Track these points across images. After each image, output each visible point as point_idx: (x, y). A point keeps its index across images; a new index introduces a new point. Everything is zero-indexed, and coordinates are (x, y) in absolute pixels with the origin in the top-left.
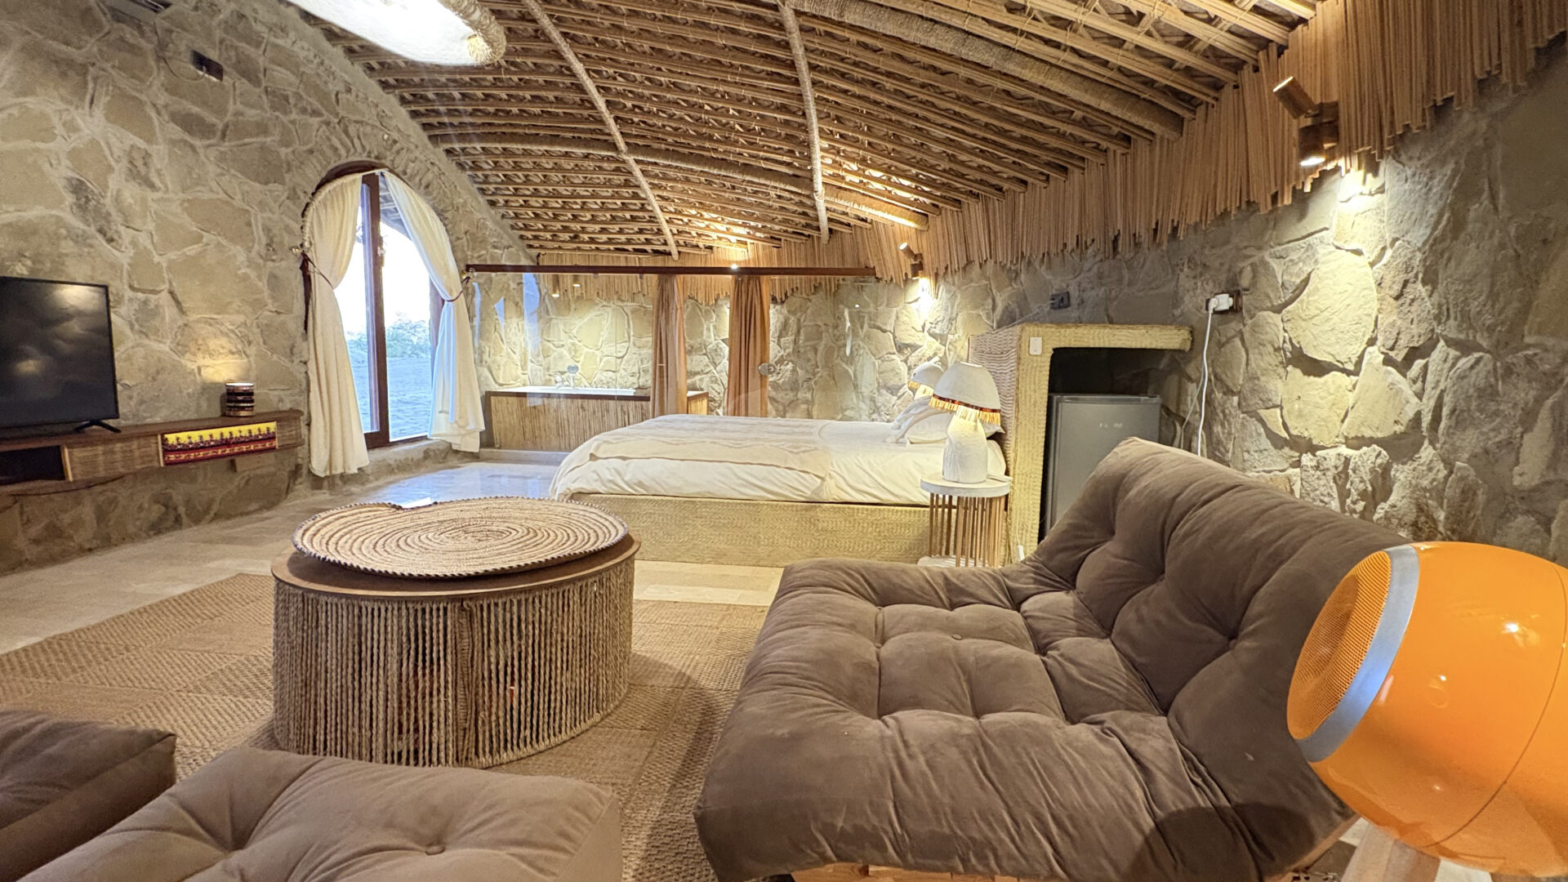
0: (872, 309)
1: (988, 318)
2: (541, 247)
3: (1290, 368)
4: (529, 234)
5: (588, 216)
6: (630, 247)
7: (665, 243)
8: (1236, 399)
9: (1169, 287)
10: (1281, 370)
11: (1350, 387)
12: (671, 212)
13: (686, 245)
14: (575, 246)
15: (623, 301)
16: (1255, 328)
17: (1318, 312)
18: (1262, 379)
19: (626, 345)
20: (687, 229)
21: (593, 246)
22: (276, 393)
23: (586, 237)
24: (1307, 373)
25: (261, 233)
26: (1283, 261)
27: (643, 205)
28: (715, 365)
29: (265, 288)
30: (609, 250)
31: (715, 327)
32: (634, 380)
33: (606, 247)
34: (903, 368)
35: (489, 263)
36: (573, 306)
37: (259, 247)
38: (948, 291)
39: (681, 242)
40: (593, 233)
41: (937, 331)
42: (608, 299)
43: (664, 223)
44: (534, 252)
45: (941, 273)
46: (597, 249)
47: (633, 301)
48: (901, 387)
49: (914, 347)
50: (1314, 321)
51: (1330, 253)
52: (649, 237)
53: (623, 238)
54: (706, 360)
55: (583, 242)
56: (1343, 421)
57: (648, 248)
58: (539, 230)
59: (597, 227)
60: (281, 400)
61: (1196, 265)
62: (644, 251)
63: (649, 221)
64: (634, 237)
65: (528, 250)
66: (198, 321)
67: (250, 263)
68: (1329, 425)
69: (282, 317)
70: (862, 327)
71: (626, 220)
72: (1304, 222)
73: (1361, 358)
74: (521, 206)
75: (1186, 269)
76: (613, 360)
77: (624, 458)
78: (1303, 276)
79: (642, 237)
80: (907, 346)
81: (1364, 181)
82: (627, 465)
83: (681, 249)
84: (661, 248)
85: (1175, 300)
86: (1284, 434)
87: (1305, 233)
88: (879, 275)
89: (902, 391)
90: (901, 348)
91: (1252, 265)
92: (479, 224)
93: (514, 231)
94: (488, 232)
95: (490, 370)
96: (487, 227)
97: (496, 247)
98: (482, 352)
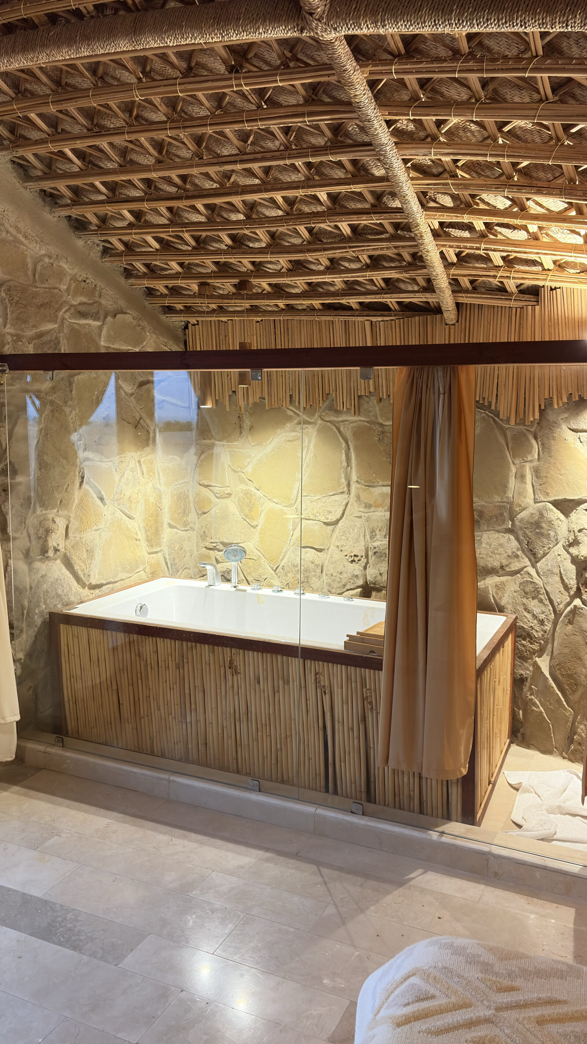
2: (188, 310)
4: (160, 286)
5: (263, 238)
6: (353, 301)
7: (429, 287)
12: (443, 209)
13: (475, 287)
14: (247, 304)
15: (338, 412)
19: (342, 499)
20: (481, 249)
21: (281, 303)
23: (264, 284)
27: (378, 196)
28: (535, 558)
30: (312, 309)
31: (537, 472)
32: (357, 569)
33: (306, 302)
35: (64, 348)
36: (247, 423)
39: (465, 282)
40: (278, 274)
42: (310, 409)
43: (428, 238)
44: (177, 320)
46: (290, 308)
47: (358, 411)
52: (393, 275)
53: (338, 281)
54: (511, 543)
55: (262, 295)
57: (391, 300)
58: (176, 276)
59: (283, 261)
62: (383, 308)
63: (394, 238)
64: (361, 277)
65: (163, 317)
71: (343, 239)
74: (131, 226)
76: (316, 527)
79: (378, 277)
83: (464, 299)
84: (418, 299)
92: (39, 268)
93: (132, 281)
94: (63, 287)
95: (68, 564)
96: (61, 275)
97: (83, 315)
98: (48, 532)
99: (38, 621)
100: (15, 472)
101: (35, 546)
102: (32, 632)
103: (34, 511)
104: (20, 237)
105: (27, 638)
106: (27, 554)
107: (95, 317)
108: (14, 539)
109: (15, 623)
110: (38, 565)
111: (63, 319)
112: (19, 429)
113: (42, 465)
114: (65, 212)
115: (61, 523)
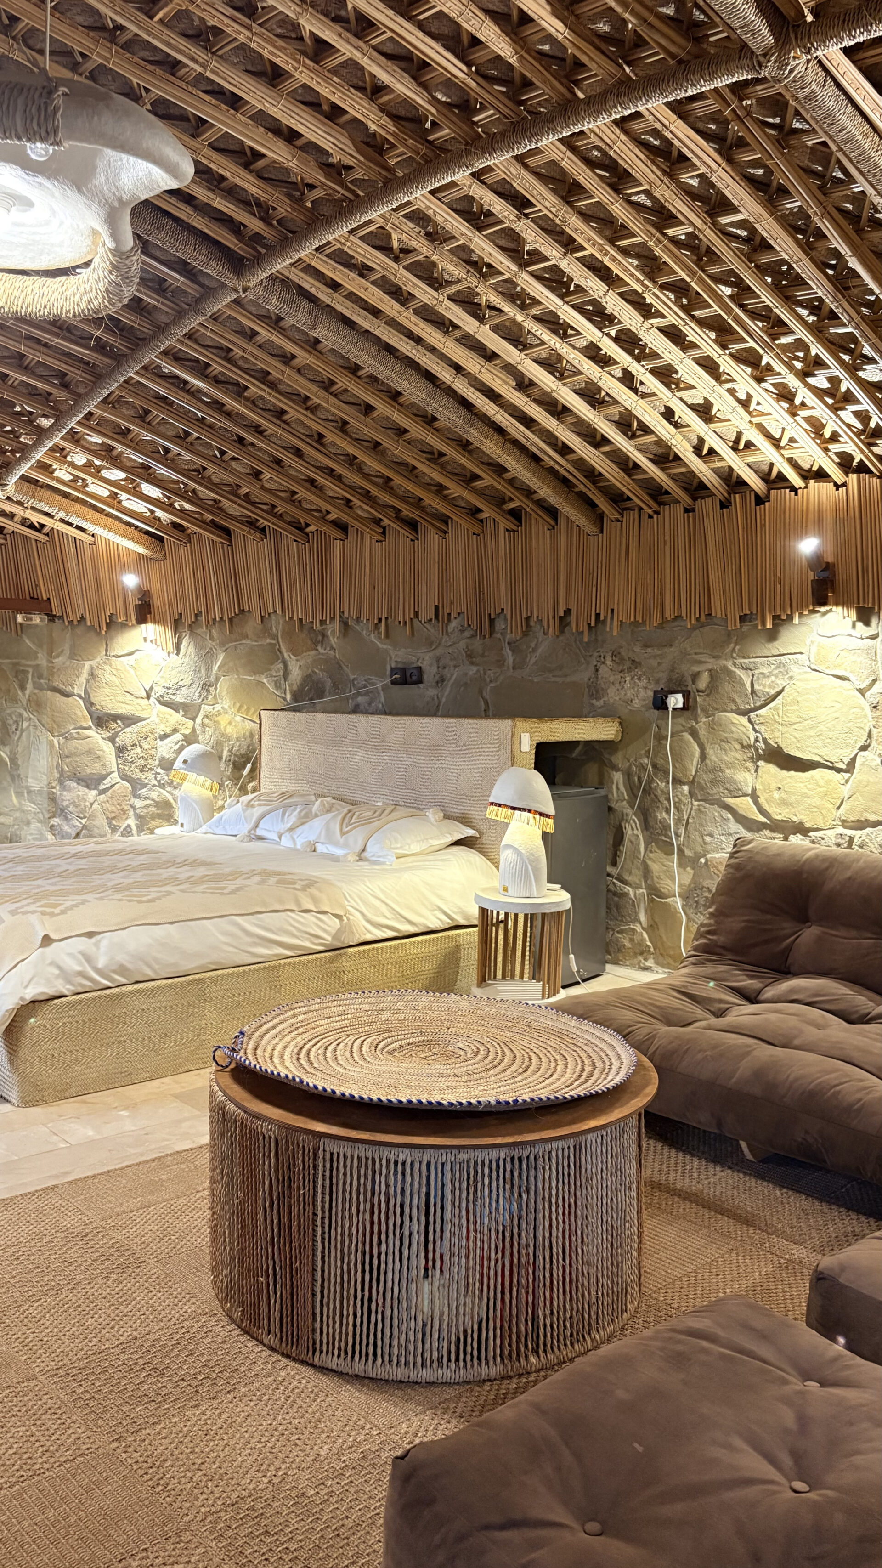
0: (42, 660)
1: (277, 686)
3: (761, 763)
8: (686, 788)
9: (583, 676)
10: (750, 765)
11: (843, 782)
16: (712, 727)
17: (798, 720)
18: (728, 771)
24: (782, 767)
26: (750, 673)
34: (108, 751)
38: (199, 647)
41: (179, 698)
45: (189, 618)
48: (104, 777)
49: (129, 720)
50: (795, 726)
51: (806, 673)
56: (838, 808)
61: (622, 660)
68: (824, 811)
70: (23, 688)
72: (776, 643)
73: (854, 760)
75: (609, 662)
77: (90, 935)
78: (778, 689)
80: (115, 718)
81: (854, 626)
82: (97, 945)
85: (596, 691)
86: (763, 819)
87: (776, 652)
88: (56, 611)
89: (107, 782)
90: (102, 720)
91: (710, 671)
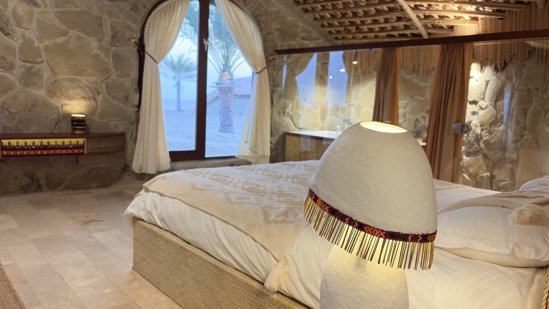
5: (362, 12)
6: (395, 33)
20: (430, 13)
21: (373, 35)
22: (114, 122)
25: (109, 30)
29: (111, 62)
37: (107, 39)
39: (430, 25)
40: (369, 24)
43: (410, 11)
55: (366, 32)
58: (337, 26)
59: (370, 20)
60: (116, 127)
64: (396, 25)
66: (64, 79)
67: (100, 47)
69: (122, 79)
79: (401, 24)
83: (430, 31)
92: (291, 24)
93: (323, 28)
94: (299, 30)
95: (292, 119)
96: (298, 26)
97: (304, 39)
98: (286, 107)
99: (280, 134)
100: (277, 86)
101: (282, 111)
102: (278, 136)
103: (282, 100)
104: (286, 15)
105: (276, 138)
106: (279, 113)
107: (309, 40)
108: (275, 107)
109: (273, 132)
110: (282, 117)
111: (298, 41)
112: (279, 73)
113: (286, 86)
114: (301, 7)
115: (291, 106)
